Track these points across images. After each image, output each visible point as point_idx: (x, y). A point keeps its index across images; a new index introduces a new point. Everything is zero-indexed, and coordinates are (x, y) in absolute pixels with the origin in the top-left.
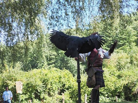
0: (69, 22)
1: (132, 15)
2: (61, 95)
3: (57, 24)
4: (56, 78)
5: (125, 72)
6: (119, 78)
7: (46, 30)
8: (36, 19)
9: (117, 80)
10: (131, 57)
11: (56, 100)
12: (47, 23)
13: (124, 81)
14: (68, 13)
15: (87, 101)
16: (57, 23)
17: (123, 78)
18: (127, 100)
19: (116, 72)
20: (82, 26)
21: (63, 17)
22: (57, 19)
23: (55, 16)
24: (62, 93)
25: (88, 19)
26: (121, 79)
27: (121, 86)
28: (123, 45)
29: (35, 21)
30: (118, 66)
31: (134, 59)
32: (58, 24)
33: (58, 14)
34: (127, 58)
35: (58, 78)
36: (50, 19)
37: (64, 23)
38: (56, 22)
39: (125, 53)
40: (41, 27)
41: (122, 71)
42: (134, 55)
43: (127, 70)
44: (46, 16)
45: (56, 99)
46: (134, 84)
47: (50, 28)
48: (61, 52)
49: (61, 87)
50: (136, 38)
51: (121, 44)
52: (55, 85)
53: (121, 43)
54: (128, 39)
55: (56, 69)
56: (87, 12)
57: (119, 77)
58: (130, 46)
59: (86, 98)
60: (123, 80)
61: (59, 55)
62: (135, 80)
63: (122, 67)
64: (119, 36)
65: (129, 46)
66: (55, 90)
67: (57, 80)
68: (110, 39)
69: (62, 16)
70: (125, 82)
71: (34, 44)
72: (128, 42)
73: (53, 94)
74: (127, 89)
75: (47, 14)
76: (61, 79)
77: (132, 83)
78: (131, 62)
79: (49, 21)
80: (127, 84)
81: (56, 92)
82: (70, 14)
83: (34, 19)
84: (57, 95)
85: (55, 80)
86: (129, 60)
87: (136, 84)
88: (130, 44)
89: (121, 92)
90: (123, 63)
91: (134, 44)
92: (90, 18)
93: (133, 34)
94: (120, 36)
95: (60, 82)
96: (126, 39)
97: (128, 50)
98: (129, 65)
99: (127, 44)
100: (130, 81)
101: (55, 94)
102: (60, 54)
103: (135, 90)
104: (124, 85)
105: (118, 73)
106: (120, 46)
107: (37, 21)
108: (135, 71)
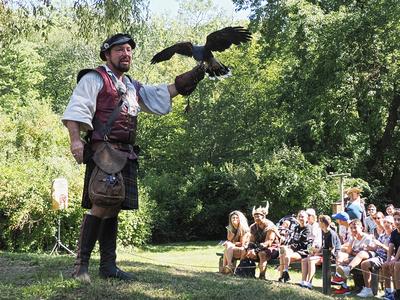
10: (21, 128)
28: (4, 92)
31: (26, 136)
34: (9, 130)
39: (5, 116)
42: (29, 123)
43: (4, 162)
46: (18, 202)
50: (43, 78)
54: (21, 78)
58: (24, 97)
62: (22, 193)
65: (22, 98)
72: (19, 84)
77: (13, 199)
78: (19, 143)
86: (13, 136)
87: (23, 204)
88: (24, 92)
91: (34, 93)
93: (35, 65)
96: (14, 79)
97: (15, 108)
98: (12, 150)
99: (17, 91)
100: (8, 195)
103: (20, 219)
108: (25, 167)
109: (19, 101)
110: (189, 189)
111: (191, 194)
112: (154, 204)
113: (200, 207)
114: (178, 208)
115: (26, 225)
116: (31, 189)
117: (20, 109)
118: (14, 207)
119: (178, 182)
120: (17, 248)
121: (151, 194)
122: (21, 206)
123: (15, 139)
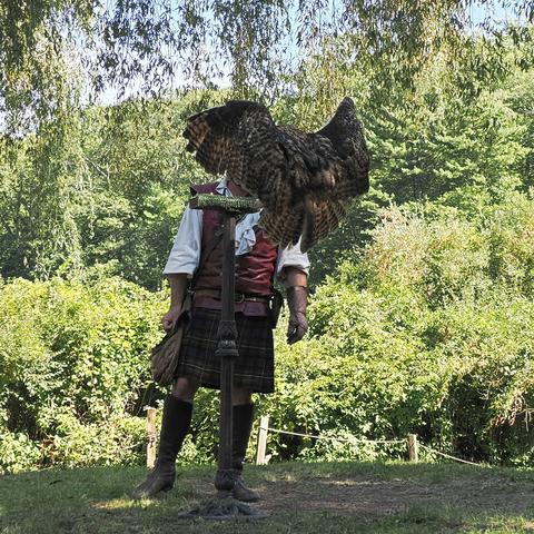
0: (201, 57)
1: (508, 42)
2: (143, 414)
3: (140, 62)
4: (120, 329)
5: (459, 314)
6: (431, 346)
7: (87, 89)
8: (37, 34)
9: (420, 355)
10: (496, 243)
11: (116, 440)
12: (93, 55)
13: (455, 362)
14: (198, 12)
15: (268, 452)
16: (142, 57)
17: (451, 344)
18: (463, 453)
19: (417, 313)
20: (266, 80)
21: (175, 28)
22: (141, 40)
23: (133, 25)
24: (147, 408)
25: (294, 49)
26: (439, 351)
27: (439, 386)
28: (459, 182)
29: (31, 43)
30: (428, 282)
31: (506, 255)
32: (145, 63)
33: (149, 16)
34: (476, 249)
35: (132, 332)
36: (107, 36)
37: (174, 59)
38: (135, 55)
40: (61, 72)
41: (449, 311)
42: (509, 233)
43: (472, 305)
44: (92, 22)
45: (112, 436)
46: (501, 375)
47: (104, 81)
48: (154, 203)
49: (143, 378)
50: (523, 151)
51: (450, 175)
52: (114, 363)
53: (452, 171)
54: (487, 155)
55: (125, 284)
56: (293, 12)
57: (433, 337)
58: (494, 188)
59: (264, 438)
60: (449, 354)
61: (145, 217)
62: (508, 358)
63: (450, 291)
64: (439, 138)
65: (490, 191)
66: (115, 389)
67: (127, 338)
68: (398, 149)
69: (167, 25)
70: (460, 366)
71: (22, 156)
72: (483, 166)
73: (101, 408)
74: (469, 398)
75: (96, 10)
76: (146, 335)
77: (494, 369)
78: (494, 269)
79: (101, 44)
80: (467, 377)
81: (119, 402)
82: (208, 15)
83: (28, 30)
84: (121, 414)
85: (117, 342)
86: (482, 259)
87: (510, 378)
88: (493, 179)
89: (438, 413)
90: (452, 271)
91: (511, 180)
92: (304, 42)
93: (508, 131)
94: (447, 139)
95: (139, 350)
96: (474, 157)
97: (480, 208)
98: (483, 282)
99: (482, 178)
100: (484, 363)
101: (111, 411)
102: (151, 210)
103: (507, 406)
104: (455, 378)
105: (424, 319)
106: (447, 186)
107: (42, 43)
108: (510, 312)
109: (487, 196)
115: (520, 417)
116: (523, 352)
117: (490, 209)
118: (492, 383)
120: (505, 457)
122: (507, 381)
123: (486, 265)
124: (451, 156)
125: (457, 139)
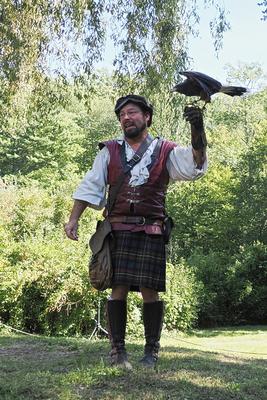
5: (33, 245)
6: (13, 263)
9: (7, 269)
10: (59, 204)
13: (28, 273)
17: (26, 262)
18: (29, 328)
19: (7, 243)
26: (18, 267)
27: (17, 288)
28: (41, 165)
30: (16, 225)
31: (65, 211)
34: (46, 205)
39: (42, 190)
41: (27, 242)
43: (41, 239)
46: (55, 282)
50: (82, 150)
51: (36, 160)
53: (38, 158)
54: (60, 150)
57: (15, 258)
58: (62, 170)
60: (25, 269)
62: (60, 272)
63: (29, 230)
64: (32, 137)
65: (61, 173)
68: (5, 141)
70: (31, 276)
72: (57, 157)
74: (34, 296)
77: (50, 279)
78: (57, 219)
80: (34, 283)
86: (50, 213)
87: (60, 284)
88: (62, 165)
89: (14, 304)
90: (31, 218)
91: (73, 166)
93: (74, 137)
94: (36, 138)
96: (52, 151)
97: (53, 182)
98: (50, 227)
99: (55, 164)
100: (45, 275)
103: (57, 301)
104: (27, 283)
105: (11, 247)
106: (34, 167)
108: (63, 245)
109: (57, 175)
110: (237, 269)
111: (241, 275)
112: (201, 285)
113: (249, 289)
114: (226, 289)
115: (64, 307)
116: (69, 269)
117: (58, 183)
118: (50, 287)
119: (226, 262)
120: (54, 332)
121: (197, 274)
122: (58, 286)
123: (52, 216)
124: (38, 149)
125: (43, 139)
